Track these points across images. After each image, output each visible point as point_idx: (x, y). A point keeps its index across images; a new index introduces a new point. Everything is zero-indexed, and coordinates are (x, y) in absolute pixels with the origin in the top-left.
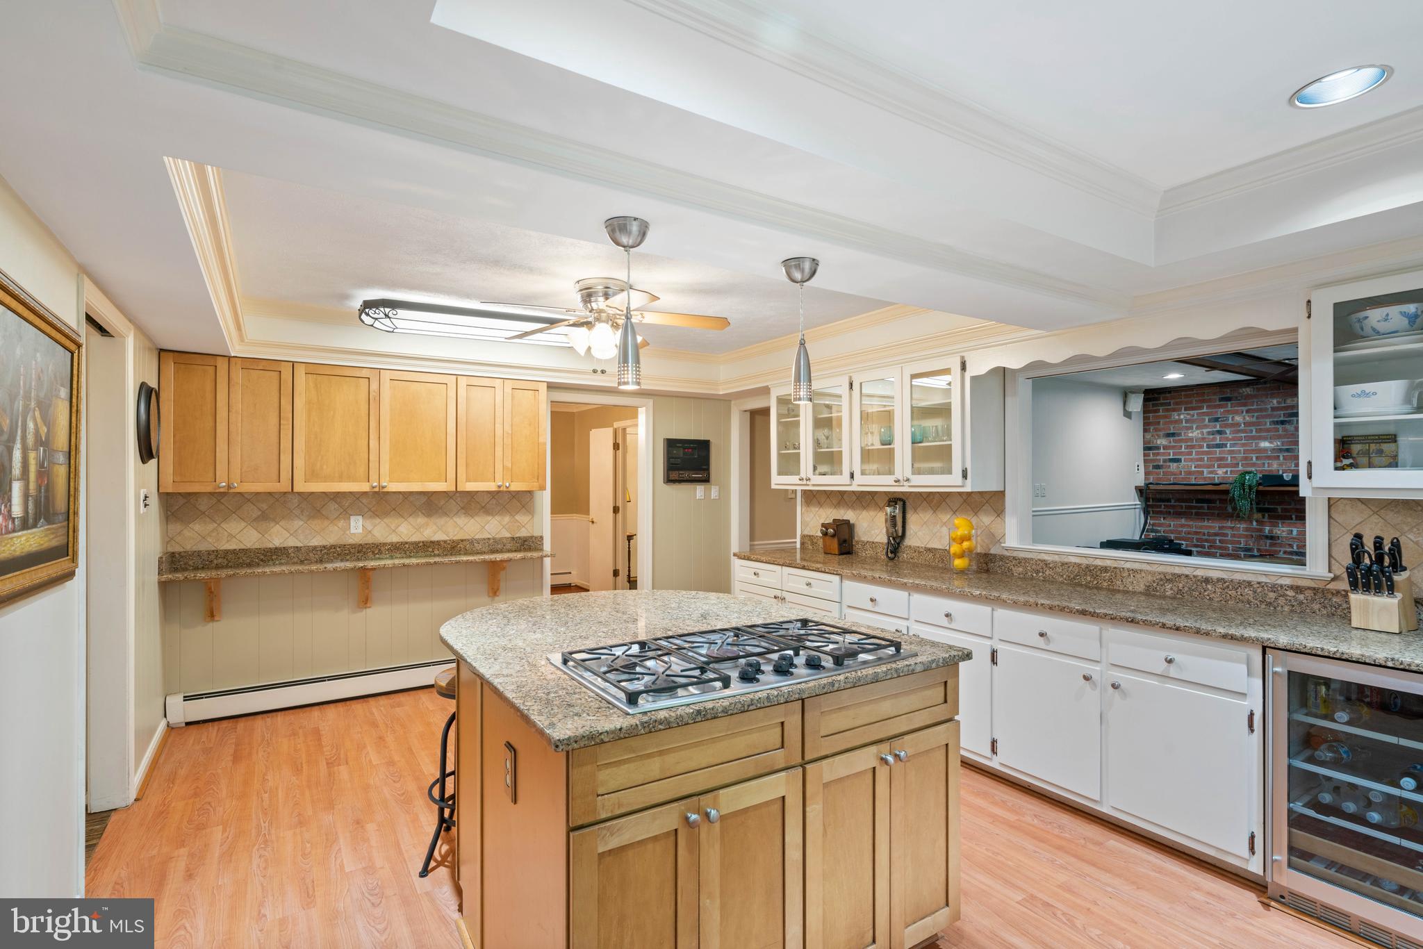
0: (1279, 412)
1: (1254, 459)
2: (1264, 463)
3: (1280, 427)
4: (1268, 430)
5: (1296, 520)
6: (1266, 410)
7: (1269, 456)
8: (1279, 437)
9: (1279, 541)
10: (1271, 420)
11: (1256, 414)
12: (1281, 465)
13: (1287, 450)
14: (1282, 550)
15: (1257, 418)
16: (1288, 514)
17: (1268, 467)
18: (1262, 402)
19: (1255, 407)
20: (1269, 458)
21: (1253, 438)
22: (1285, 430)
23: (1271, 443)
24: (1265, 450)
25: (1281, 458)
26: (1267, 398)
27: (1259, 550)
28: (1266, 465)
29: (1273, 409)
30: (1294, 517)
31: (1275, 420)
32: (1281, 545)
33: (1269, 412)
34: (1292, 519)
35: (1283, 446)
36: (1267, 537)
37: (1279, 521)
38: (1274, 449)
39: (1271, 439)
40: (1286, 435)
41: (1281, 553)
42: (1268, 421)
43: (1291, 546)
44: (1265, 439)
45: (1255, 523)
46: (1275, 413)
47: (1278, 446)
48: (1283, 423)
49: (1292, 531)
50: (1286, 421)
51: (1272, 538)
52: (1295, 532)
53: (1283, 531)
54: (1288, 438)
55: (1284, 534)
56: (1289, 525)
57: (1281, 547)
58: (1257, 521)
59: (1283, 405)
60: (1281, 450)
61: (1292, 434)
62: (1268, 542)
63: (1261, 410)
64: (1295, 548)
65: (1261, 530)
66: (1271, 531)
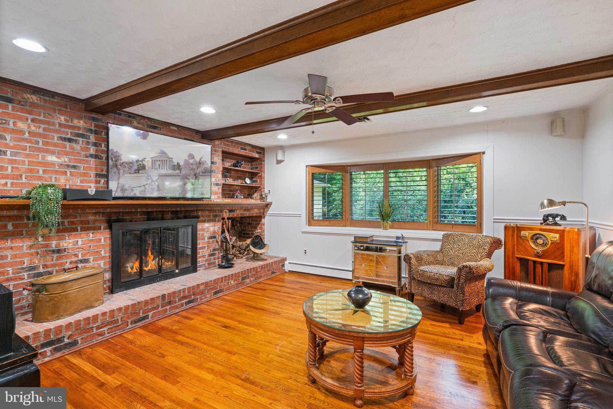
0: (66, 130)
1: (41, 172)
2: (51, 177)
3: (67, 144)
4: (55, 145)
5: (81, 231)
6: (53, 124)
7: (57, 171)
8: (67, 153)
9: (66, 253)
10: (59, 135)
11: (43, 126)
12: (68, 180)
13: (74, 167)
14: (69, 261)
15: (44, 130)
16: (74, 226)
17: (56, 181)
18: (49, 114)
19: (42, 118)
20: (56, 172)
21: (39, 150)
22: (73, 148)
23: (59, 158)
24: (53, 164)
25: (68, 174)
26: (55, 112)
27: (45, 266)
28: (53, 180)
29: (60, 125)
30: (79, 228)
31: (63, 136)
32: (67, 257)
33: (57, 127)
34: (77, 231)
35: (69, 162)
36: (53, 251)
37: (66, 234)
38: (62, 165)
39: (59, 154)
40: (72, 152)
41: (68, 264)
42: (56, 136)
43: (76, 255)
44: (53, 153)
45: (40, 239)
46: (63, 129)
47: (65, 162)
48: (70, 140)
49: (77, 241)
50: (72, 139)
51: (59, 251)
52: (80, 243)
53: (70, 243)
54: (75, 156)
55: (70, 246)
56: (75, 236)
57: (67, 258)
58: (42, 237)
59: (70, 124)
60: (68, 166)
61: (78, 153)
62: (55, 255)
63: (48, 123)
64: (80, 256)
65: (47, 246)
66: (58, 245)
